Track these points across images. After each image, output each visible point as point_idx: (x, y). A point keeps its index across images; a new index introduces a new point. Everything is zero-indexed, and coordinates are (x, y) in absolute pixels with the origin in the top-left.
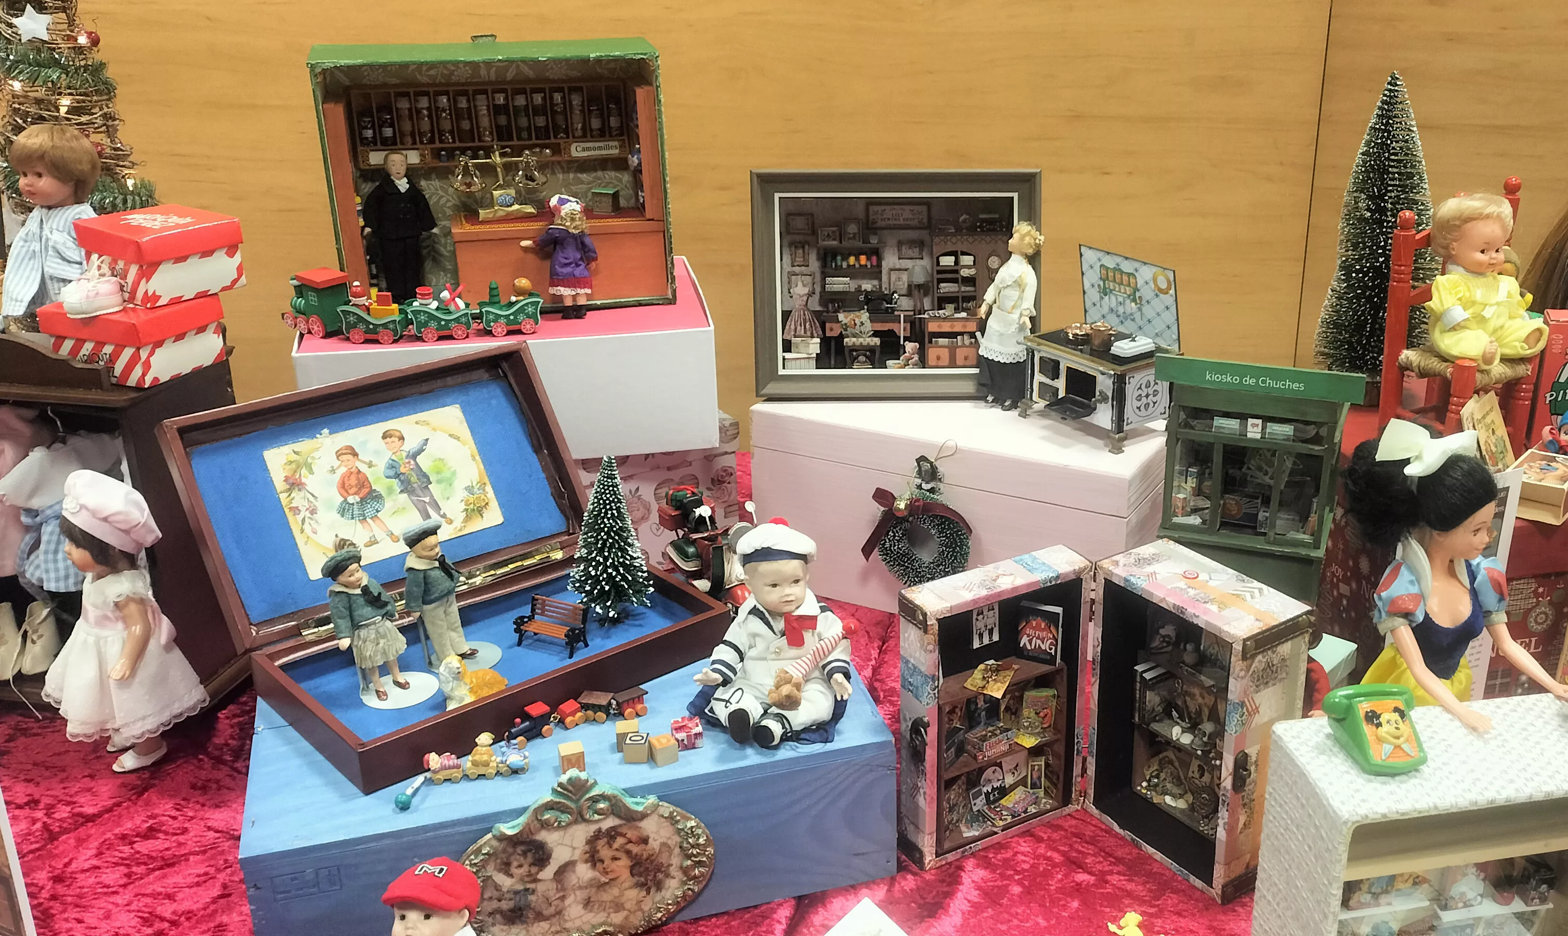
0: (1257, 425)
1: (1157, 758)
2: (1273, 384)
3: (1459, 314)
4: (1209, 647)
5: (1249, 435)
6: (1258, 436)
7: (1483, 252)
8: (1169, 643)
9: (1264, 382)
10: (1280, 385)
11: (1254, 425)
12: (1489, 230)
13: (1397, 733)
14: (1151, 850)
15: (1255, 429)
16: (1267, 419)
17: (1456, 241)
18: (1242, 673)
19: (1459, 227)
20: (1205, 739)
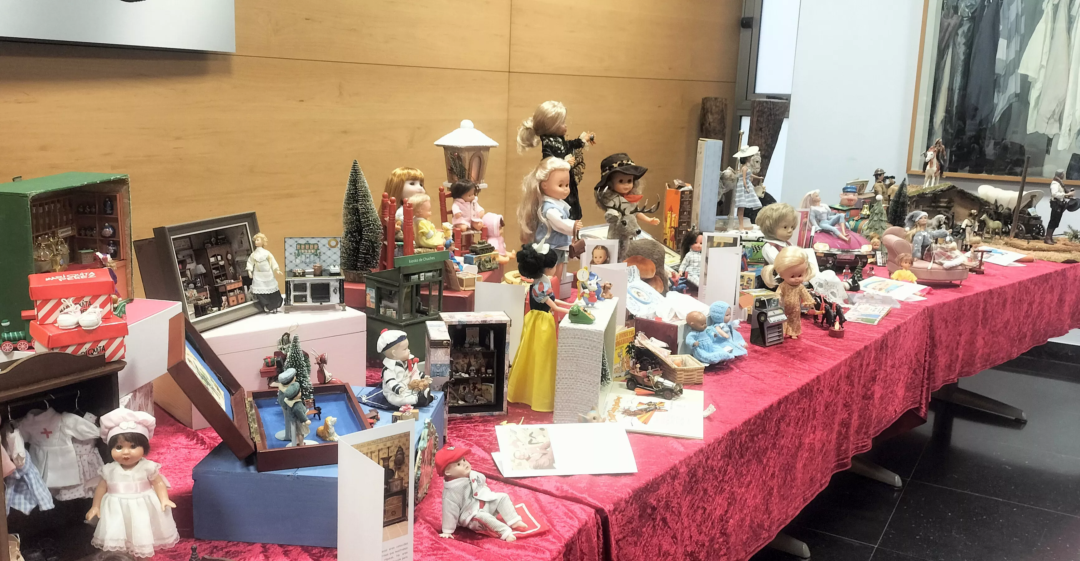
7: (429, 211)
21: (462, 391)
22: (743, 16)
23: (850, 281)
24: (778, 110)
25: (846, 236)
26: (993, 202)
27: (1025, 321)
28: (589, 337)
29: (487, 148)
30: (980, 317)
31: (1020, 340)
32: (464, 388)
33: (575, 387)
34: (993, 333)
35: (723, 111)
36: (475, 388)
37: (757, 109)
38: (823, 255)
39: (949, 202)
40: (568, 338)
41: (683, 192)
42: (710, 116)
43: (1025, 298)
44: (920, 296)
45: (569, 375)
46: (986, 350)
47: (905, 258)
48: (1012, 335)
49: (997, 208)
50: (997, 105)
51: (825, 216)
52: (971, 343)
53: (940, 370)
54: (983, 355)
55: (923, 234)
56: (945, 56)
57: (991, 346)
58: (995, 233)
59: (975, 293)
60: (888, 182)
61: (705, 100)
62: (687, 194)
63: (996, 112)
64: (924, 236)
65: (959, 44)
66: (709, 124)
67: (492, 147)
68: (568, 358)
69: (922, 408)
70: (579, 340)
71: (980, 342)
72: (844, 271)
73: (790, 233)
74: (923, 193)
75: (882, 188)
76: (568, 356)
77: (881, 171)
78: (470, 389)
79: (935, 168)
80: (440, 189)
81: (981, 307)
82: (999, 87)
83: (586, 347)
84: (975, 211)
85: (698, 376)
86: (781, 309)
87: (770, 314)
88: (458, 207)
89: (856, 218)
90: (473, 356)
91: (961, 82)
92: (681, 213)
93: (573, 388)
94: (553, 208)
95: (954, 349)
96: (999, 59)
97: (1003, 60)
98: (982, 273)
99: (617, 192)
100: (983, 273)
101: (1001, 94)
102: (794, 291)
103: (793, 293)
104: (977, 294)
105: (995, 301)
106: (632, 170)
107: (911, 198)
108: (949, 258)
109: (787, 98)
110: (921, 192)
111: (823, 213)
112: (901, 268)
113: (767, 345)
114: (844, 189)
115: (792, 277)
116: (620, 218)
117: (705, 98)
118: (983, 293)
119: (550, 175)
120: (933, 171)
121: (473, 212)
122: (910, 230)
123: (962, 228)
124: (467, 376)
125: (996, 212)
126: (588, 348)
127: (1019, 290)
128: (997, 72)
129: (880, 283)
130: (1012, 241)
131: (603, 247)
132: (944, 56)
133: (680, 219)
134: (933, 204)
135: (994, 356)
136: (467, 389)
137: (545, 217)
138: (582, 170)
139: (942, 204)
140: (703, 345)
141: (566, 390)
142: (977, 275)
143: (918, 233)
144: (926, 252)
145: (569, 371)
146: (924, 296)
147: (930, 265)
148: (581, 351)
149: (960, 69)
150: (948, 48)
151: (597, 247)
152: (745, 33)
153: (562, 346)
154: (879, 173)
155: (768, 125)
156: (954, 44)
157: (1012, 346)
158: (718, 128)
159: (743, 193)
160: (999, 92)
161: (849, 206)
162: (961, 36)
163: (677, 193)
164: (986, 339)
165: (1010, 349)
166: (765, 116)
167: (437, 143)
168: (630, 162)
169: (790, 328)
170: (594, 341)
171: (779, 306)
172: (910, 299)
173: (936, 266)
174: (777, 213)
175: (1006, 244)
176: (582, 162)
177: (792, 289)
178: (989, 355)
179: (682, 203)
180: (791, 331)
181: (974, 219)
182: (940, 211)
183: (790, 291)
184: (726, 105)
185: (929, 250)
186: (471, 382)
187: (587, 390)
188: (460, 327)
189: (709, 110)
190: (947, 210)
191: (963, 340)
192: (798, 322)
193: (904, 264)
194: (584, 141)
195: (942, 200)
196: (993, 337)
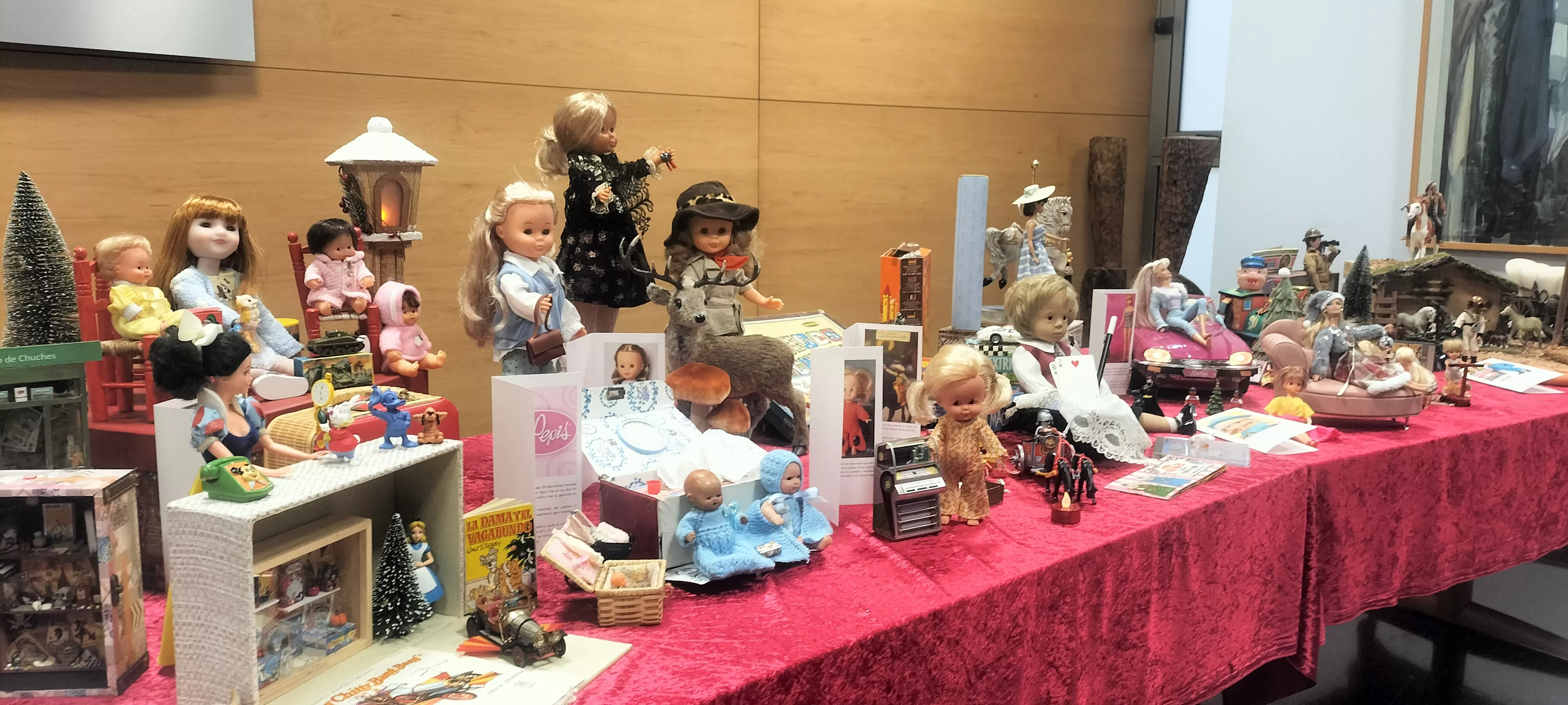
0: (23, 392)
1: (14, 644)
2: (30, 358)
3: (136, 309)
4: (52, 530)
5: (18, 400)
6: (25, 400)
7: (139, 268)
8: (13, 544)
9: (23, 358)
10: (36, 358)
11: (20, 392)
12: (139, 254)
13: (254, 474)
14: (42, 693)
15: (22, 395)
16: (30, 386)
17: (118, 264)
18: (106, 515)
19: (119, 253)
20: (65, 598)
21: (55, 638)
22: (1158, 17)
23: (1180, 416)
24: (1202, 152)
25: (1205, 339)
26: (1530, 286)
27: (1553, 493)
28: (221, 532)
29: (417, 167)
30: (1444, 486)
31: (1543, 527)
32: (59, 633)
33: (206, 645)
34: (1477, 514)
35: (1119, 157)
36: (82, 632)
37: (1169, 151)
38: (1158, 370)
39: (1444, 286)
40: (184, 532)
41: (905, 262)
42: (1100, 166)
43: (1549, 450)
44: (1309, 444)
45: (193, 617)
46: (1465, 546)
47: (1289, 375)
48: (1524, 519)
49: (1538, 295)
50: (1554, 131)
51: (1176, 304)
52: (1427, 533)
53: (1350, 582)
54: (1457, 555)
55: (1333, 332)
56: (1465, 56)
57: (1476, 538)
58: (1530, 336)
59: (1432, 439)
60: (1327, 251)
61: (1094, 141)
62: (912, 265)
63: (1553, 143)
64: (1335, 335)
65: (1487, 35)
66: (1099, 178)
67: (426, 165)
68: (188, 579)
69: (1305, 657)
70: (203, 539)
71: (1446, 532)
72: (1188, 398)
73: (1060, 327)
74: (1396, 271)
75: (1317, 262)
76: (188, 575)
77: (1315, 232)
78: (70, 633)
79: (1425, 231)
80: (289, 238)
81: (1444, 467)
82: (1558, 101)
83: (218, 554)
84: (1479, 299)
85: (648, 608)
86: (935, 466)
87: (899, 477)
88: (316, 269)
89: (1260, 311)
90: (71, 565)
91: (1492, 96)
92: (904, 298)
93: (203, 647)
94: (511, 273)
95: (1385, 544)
96: (1556, 57)
97: (1561, 58)
98: (1467, 404)
99: (701, 251)
100: (1469, 405)
101: (1560, 112)
102: (963, 431)
103: (962, 436)
104: (1433, 442)
105: (1478, 455)
106: (722, 211)
107: (1376, 279)
108: (1381, 375)
109: (1218, 135)
110: (1394, 268)
111: (1172, 298)
112: (1283, 393)
113: (898, 537)
114: (1242, 262)
115: (956, 404)
116: (672, 294)
117: (1093, 139)
118: (1449, 440)
119: (508, 210)
120: (1422, 235)
121: (346, 279)
122: (1312, 325)
123: (1456, 328)
124: (47, 607)
125: (1536, 304)
126: (221, 558)
127: (1535, 436)
128: (1552, 76)
129: (1238, 420)
130: (1554, 352)
131: (636, 348)
132: (1462, 57)
133: (902, 307)
134: (1417, 290)
135: (1485, 557)
136: (65, 636)
137: (500, 291)
138: (648, 214)
139: (1431, 290)
140: (709, 540)
141: (191, 651)
142: (1457, 408)
143: (1323, 331)
144: (1338, 365)
145: (193, 607)
146: (1315, 446)
147: (1342, 388)
148: (210, 564)
149: (1490, 76)
150: (1469, 43)
151: (623, 347)
152: (1163, 42)
153: (175, 551)
154: (1313, 236)
155: (1186, 176)
156: (1479, 36)
157: (1526, 539)
158: (1112, 183)
159: (1028, 265)
160: (1557, 110)
161: (1252, 290)
162: (1491, 22)
163: (894, 263)
164: (1461, 524)
165: (1520, 543)
166: (1181, 163)
167: (332, 158)
168: (721, 197)
169: (966, 504)
170: (231, 543)
171: (932, 461)
172: (1285, 449)
173: (1353, 390)
174: (1033, 291)
175: (1546, 355)
176: (647, 200)
177: (960, 428)
178: (1472, 554)
179: (904, 280)
180: (966, 510)
181: (1478, 312)
182: (1430, 300)
183: (956, 431)
184: (1124, 148)
185: (1344, 362)
186: (71, 618)
187: (229, 653)
188: (34, 503)
189: (1099, 156)
190: (1441, 298)
191: (1406, 527)
192: (979, 493)
193: (1288, 386)
194: (650, 162)
195: (1432, 282)
196: (1478, 522)
